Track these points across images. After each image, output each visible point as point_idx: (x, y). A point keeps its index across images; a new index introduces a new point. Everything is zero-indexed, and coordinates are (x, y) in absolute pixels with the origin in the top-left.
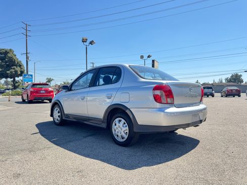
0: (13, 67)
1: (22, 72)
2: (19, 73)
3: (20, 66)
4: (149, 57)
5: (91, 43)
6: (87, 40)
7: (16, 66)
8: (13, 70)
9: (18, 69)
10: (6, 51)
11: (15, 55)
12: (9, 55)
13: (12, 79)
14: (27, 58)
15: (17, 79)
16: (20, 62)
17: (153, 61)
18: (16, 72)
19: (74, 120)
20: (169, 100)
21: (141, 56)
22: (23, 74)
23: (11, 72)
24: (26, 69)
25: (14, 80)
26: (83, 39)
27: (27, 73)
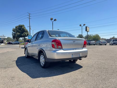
0: (24, 33)
1: (28, 35)
2: (27, 35)
3: (27, 32)
4: (84, 25)
5: (55, 20)
6: (52, 19)
7: (25, 32)
8: (24, 34)
9: (26, 33)
10: (21, 26)
11: (25, 27)
12: (23, 27)
13: (24, 38)
14: (30, 28)
15: (26, 38)
16: (27, 30)
17: (86, 27)
18: (25, 34)
19: (30, 56)
21: (80, 25)
22: (28, 36)
23: (23, 35)
24: (29, 33)
25: (25, 38)
26: (51, 19)
27: (30, 35)
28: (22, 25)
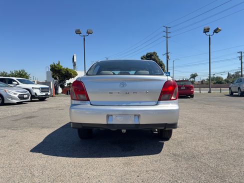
3: (161, 65)
5: (216, 31)
6: (209, 29)
10: (151, 55)
14: (168, 57)
16: (162, 61)
20: (82, 96)
26: (204, 30)
27: (167, 71)
28: (153, 52)
